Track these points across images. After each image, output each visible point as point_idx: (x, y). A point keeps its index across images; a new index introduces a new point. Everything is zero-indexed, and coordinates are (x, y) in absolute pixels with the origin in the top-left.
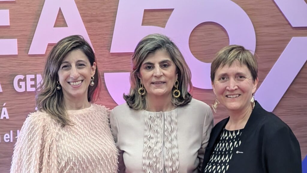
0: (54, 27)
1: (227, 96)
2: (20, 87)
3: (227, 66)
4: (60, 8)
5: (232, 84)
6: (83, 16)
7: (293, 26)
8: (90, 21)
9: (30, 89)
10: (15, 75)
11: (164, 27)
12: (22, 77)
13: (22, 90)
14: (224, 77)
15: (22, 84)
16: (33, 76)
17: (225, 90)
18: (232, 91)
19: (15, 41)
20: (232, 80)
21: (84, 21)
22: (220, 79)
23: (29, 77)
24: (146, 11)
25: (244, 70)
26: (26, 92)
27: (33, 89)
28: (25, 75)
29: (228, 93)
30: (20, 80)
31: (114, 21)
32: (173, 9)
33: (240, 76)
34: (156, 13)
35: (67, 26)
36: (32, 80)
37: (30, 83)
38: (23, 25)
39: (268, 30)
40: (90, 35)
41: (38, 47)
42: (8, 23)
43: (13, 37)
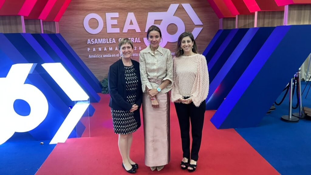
0: (130, 24)
1: (125, 54)
3: (124, 44)
4: (131, 20)
5: (127, 50)
6: (138, 22)
7: (195, 24)
8: (139, 23)
10: (119, 38)
11: (160, 25)
14: (124, 48)
18: (127, 52)
19: (119, 28)
20: (126, 49)
21: (138, 23)
22: (122, 49)
24: (155, 20)
25: (130, 45)
29: (125, 53)
31: (146, 23)
32: (162, 20)
33: (129, 47)
34: (158, 21)
35: (133, 24)
38: (121, 24)
39: (189, 26)
40: (139, 27)
41: (125, 30)
42: (116, 23)
43: (118, 28)
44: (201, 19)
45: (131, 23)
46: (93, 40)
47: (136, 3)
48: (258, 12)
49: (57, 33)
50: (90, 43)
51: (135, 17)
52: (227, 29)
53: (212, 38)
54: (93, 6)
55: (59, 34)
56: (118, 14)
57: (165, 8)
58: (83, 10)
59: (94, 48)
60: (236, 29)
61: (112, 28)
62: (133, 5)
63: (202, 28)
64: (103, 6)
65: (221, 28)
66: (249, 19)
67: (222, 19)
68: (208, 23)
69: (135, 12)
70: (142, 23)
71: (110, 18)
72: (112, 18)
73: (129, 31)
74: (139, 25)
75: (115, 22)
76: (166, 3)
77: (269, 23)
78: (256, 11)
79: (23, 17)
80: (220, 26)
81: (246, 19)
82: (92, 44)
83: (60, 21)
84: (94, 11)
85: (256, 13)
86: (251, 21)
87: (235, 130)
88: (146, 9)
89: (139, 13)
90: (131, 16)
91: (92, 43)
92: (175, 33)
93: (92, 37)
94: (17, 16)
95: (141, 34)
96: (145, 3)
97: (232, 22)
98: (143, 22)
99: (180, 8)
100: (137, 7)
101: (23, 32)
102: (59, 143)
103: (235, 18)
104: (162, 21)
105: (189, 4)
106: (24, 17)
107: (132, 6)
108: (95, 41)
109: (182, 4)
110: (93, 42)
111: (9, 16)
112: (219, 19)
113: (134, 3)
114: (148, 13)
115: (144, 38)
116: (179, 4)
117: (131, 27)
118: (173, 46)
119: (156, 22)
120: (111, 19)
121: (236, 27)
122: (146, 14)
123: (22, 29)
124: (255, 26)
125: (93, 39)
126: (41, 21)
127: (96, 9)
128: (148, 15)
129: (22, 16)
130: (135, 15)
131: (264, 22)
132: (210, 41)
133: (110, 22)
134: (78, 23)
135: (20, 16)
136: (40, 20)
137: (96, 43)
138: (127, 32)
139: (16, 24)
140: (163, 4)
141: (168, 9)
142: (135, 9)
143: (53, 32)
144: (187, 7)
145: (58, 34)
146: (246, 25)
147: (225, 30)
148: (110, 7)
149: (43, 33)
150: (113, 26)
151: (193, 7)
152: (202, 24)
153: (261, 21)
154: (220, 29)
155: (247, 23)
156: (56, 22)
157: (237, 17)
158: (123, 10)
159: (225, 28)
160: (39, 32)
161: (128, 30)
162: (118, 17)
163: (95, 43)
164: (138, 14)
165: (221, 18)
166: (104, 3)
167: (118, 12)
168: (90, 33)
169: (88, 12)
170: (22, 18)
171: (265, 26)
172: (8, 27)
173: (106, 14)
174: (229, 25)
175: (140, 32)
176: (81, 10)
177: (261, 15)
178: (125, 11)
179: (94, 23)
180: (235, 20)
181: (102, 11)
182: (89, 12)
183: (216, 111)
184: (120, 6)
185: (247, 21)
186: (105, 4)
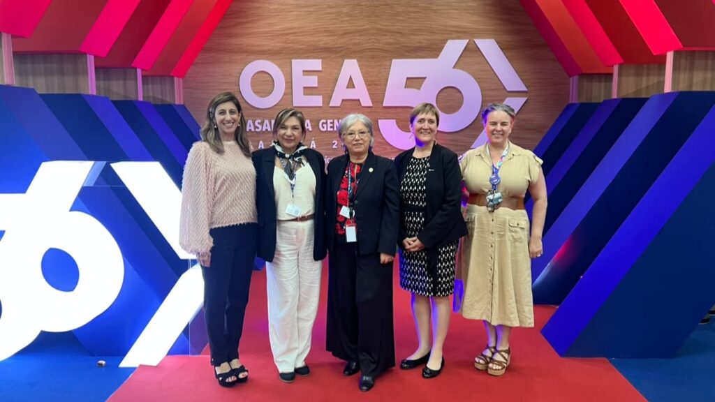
0: (347, 88)
2: (323, 128)
4: (351, 77)
5: (426, 125)
6: (366, 81)
7: (508, 90)
8: (370, 85)
9: (329, 129)
10: (320, 120)
11: (419, 89)
12: (325, 121)
13: (325, 129)
15: (325, 125)
16: (332, 121)
17: (421, 128)
19: (321, 97)
20: (426, 122)
21: (367, 85)
23: (329, 121)
24: (408, 78)
26: (327, 131)
27: (332, 129)
28: (327, 120)
30: (323, 123)
31: (386, 85)
32: (425, 78)
34: (414, 80)
35: (354, 87)
36: (331, 123)
37: (329, 125)
38: (326, 86)
39: (490, 93)
40: (369, 94)
41: (336, 101)
42: (316, 85)
43: (319, 95)
44: (524, 77)
45: (351, 84)
46: (259, 123)
47: (362, 38)
48: (675, 51)
49: (177, 102)
50: (253, 130)
51: (361, 69)
52: (588, 101)
53: (550, 123)
54: (265, 43)
55: (183, 107)
56: (319, 61)
57: (433, 50)
58: (241, 51)
59: (261, 142)
60: (615, 100)
61: (305, 94)
62: (358, 41)
63: (524, 99)
64: (285, 42)
65: (574, 99)
66: (648, 75)
67: (576, 78)
68: (539, 87)
69: (360, 57)
70: (376, 86)
71: (302, 73)
72: (306, 72)
73: (345, 103)
74: (368, 90)
75: (313, 81)
76: (435, 37)
77: (704, 81)
78: (670, 50)
79: (92, 57)
80: (571, 96)
81: (642, 75)
82: (257, 132)
83: (187, 76)
84: (266, 56)
85: (670, 56)
86: (654, 80)
87: (610, 361)
88: (387, 51)
89: (371, 60)
90: (351, 68)
91: (257, 130)
92: (457, 111)
93: (258, 116)
94: (78, 54)
95: (373, 109)
96: (385, 37)
97: (603, 84)
98: (377, 83)
99: (472, 51)
100: (367, 46)
101: (90, 93)
102: (141, 366)
103: (611, 75)
104: (426, 80)
105: (494, 40)
106: (95, 57)
107: (355, 44)
108: (265, 124)
109: (475, 40)
110: (260, 126)
111: (60, 53)
112: (570, 76)
113: (358, 38)
114: (391, 60)
115: (379, 121)
116: (468, 41)
117: (351, 94)
118: (452, 140)
119: (409, 81)
120: (304, 75)
121: (615, 96)
122: (388, 63)
123: (89, 85)
124: (668, 88)
125: (260, 121)
126: (139, 71)
127: (269, 50)
128: (390, 66)
129: (90, 54)
130: (359, 66)
131: (691, 79)
132: (546, 131)
133: (300, 81)
134: (227, 81)
135: (86, 54)
136: (136, 68)
137: (267, 130)
138: (339, 105)
139: (76, 73)
140: (428, 40)
141: (441, 51)
142: (360, 52)
143: (168, 100)
144: (489, 48)
145: (180, 106)
146: (641, 90)
147: (582, 104)
148: (302, 45)
149: (141, 99)
150: (308, 90)
151: (503, 48)
152: (526, 90)
153: (684, 76)
154: (570, 102)
155: (644, 85)
156: (176, 79)
157: (616, 69)
158: (334, 54)
159: (584, 100)
160: (133, 97)
161: (343, 100)
162: (320, 69)
163: (264, 130)
164: (367, 64)
165: (573, 76)
166: (288, 37)
167: (319, 58)
168: (254, 105)
169: (250, 57)
170: (91, 60)
171: (695, 89)
172: (56, 80)
173: (293, 61)
174: (596, 93)
175: (371, 105)
176: (235, 52)
177: (683, 62)
178: (339, 55)
179: (263, 83)
180: (611, 80)
181: (283, 55)
182: (253, 57)
183: (558, 307)
184: (326, 44)
185: (644, 79)
186: (292, 37)
